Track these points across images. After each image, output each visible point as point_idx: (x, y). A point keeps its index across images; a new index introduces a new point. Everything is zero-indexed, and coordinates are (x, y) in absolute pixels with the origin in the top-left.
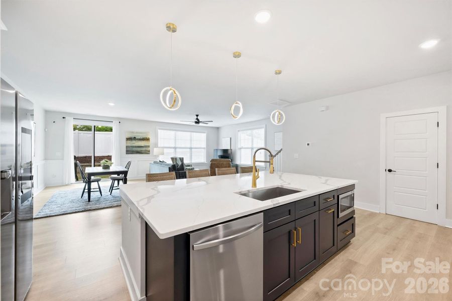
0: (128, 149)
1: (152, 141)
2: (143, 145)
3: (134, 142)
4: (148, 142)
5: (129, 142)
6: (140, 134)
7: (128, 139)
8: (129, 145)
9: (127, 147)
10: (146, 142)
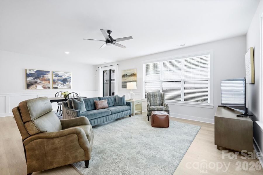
0: (123, 84)
1: (138, 76)
2: (131, 81)
3: (126, 78)
4: (135, 77)
5: (123, 78)
6: (130, 71)
7: (123, 76)
8: (124, 81)
9: (122, 82)
10: (134, 77)
